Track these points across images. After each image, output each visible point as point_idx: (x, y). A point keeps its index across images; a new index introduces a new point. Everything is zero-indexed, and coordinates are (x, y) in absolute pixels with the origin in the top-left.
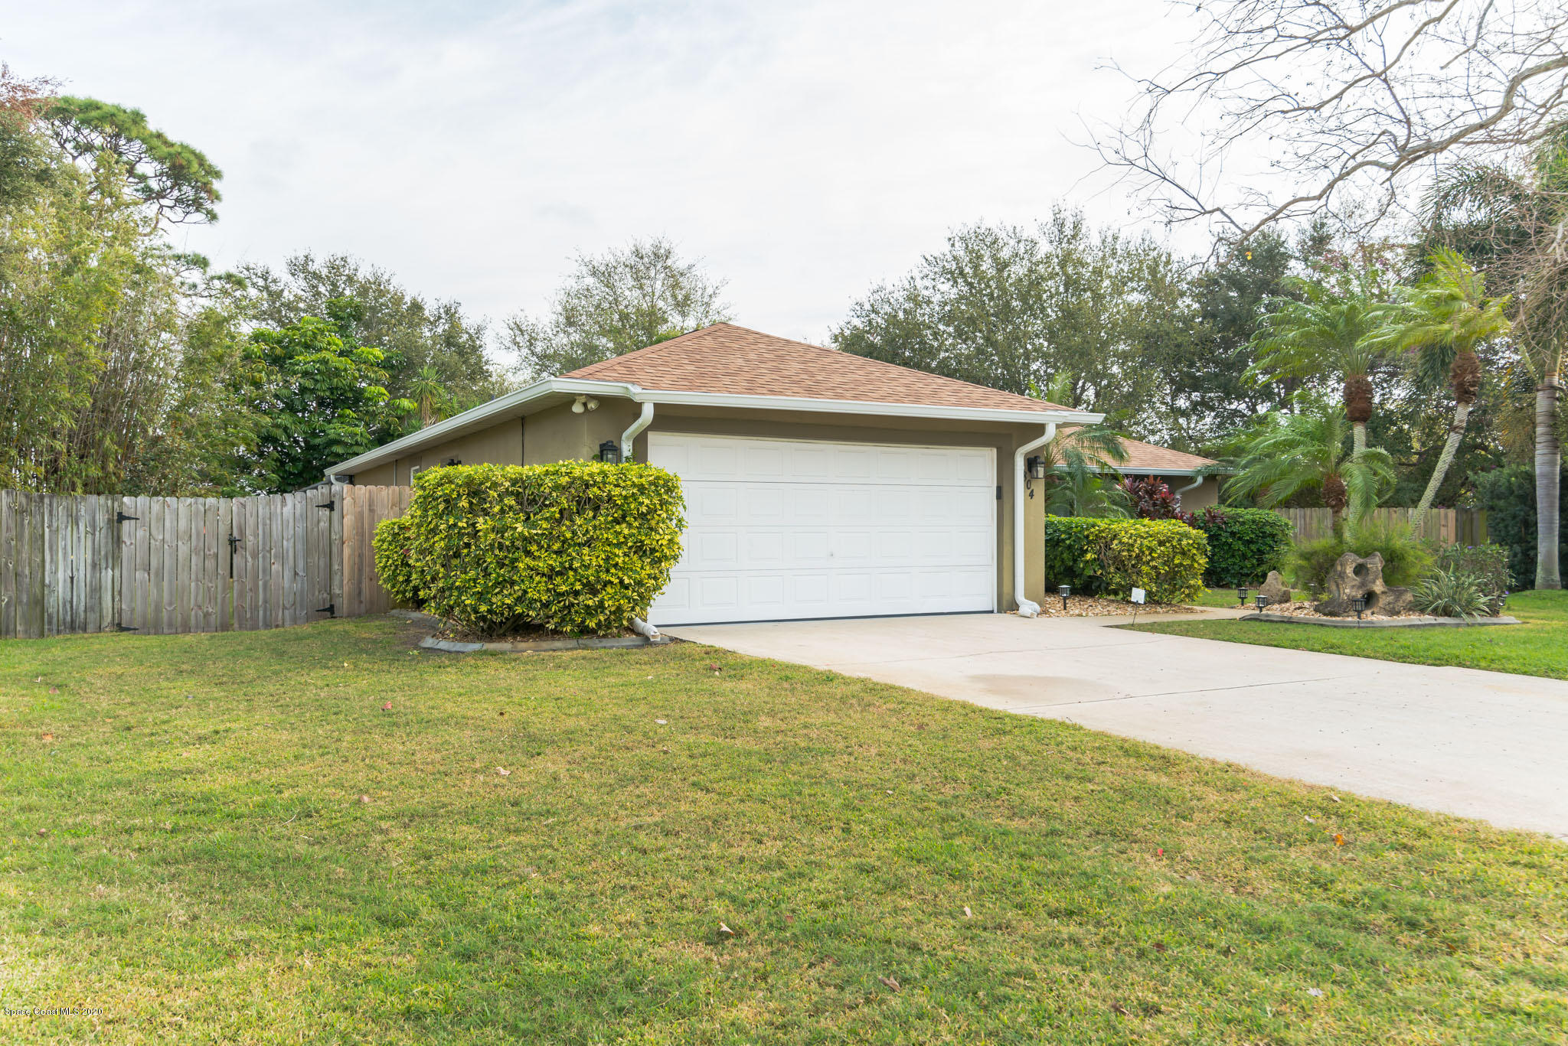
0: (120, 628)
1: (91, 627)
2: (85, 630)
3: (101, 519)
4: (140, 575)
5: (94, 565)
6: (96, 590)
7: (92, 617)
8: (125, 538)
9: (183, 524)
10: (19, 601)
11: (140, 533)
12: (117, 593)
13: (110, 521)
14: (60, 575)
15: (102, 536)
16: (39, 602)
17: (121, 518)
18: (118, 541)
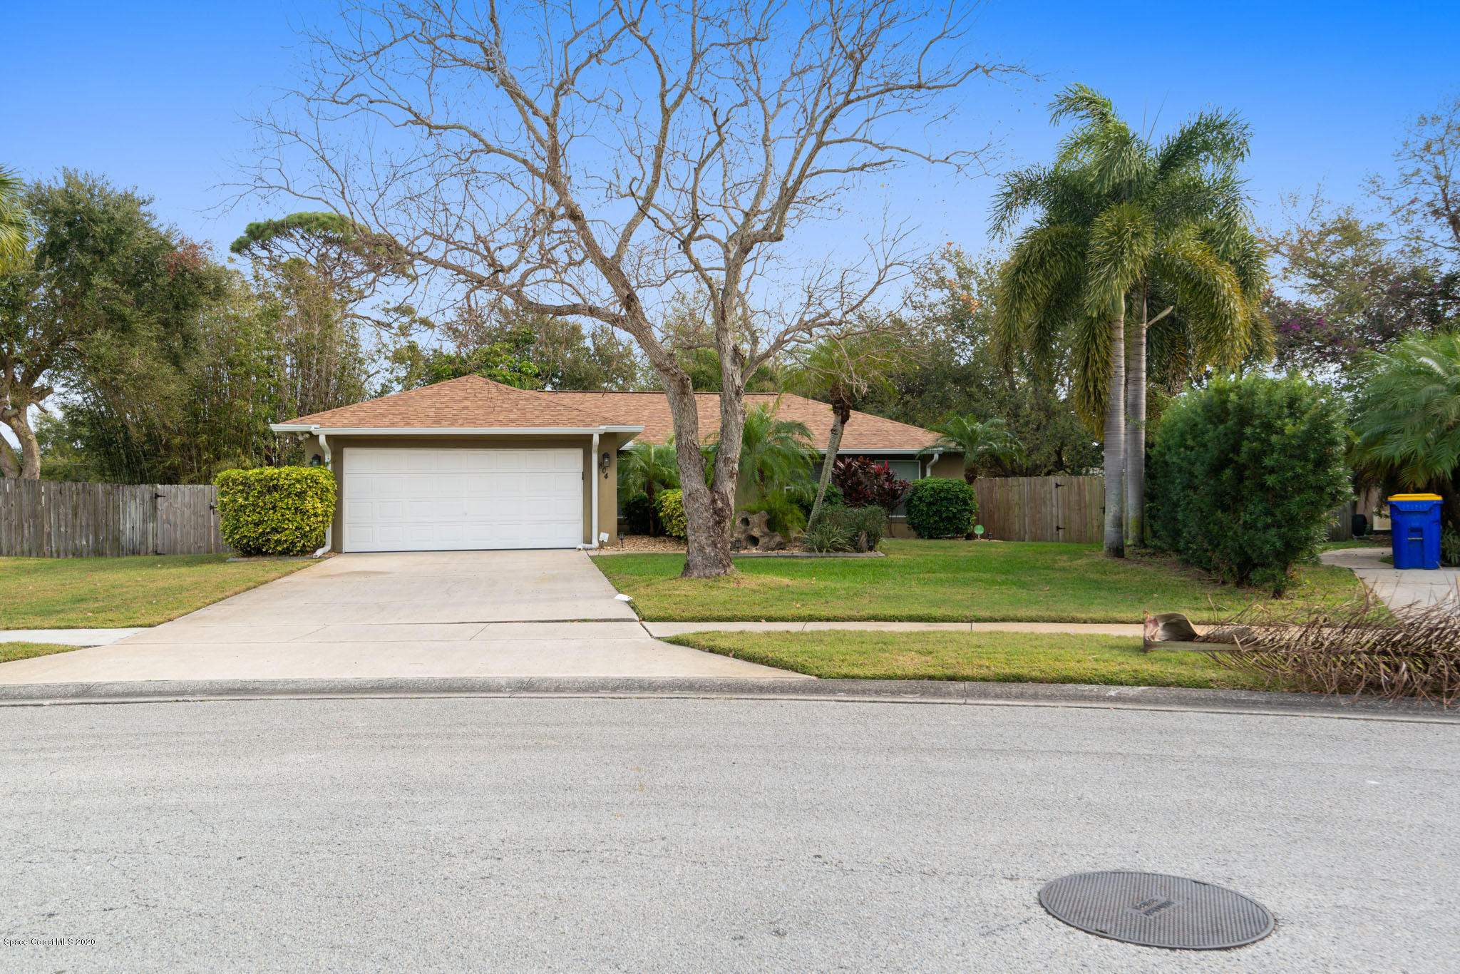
0: (157, 554)
1: (142, 553)
2: (139, 554)
3: (147, 497)
4: (166, 526)
5: (144, 521)
6: (144, 533)
7: (143, 547)
8: (159, 507)
9: (187, 499)
10: (107, 539)
11: (166, 504)
12: (155, 535)
13: (151, 498)
14: (128, 526)
15: (148, 505)
16: (117, 539)
17: (157, 496)
18: (155, 508)
